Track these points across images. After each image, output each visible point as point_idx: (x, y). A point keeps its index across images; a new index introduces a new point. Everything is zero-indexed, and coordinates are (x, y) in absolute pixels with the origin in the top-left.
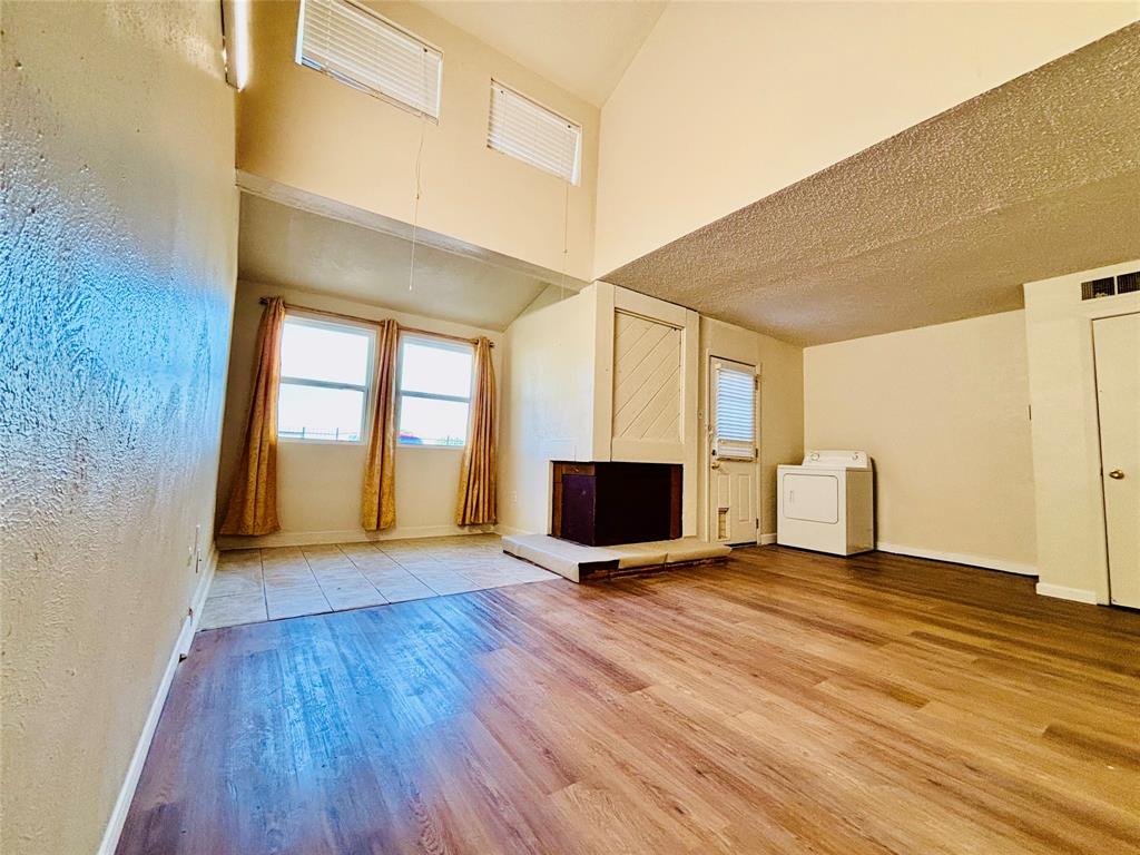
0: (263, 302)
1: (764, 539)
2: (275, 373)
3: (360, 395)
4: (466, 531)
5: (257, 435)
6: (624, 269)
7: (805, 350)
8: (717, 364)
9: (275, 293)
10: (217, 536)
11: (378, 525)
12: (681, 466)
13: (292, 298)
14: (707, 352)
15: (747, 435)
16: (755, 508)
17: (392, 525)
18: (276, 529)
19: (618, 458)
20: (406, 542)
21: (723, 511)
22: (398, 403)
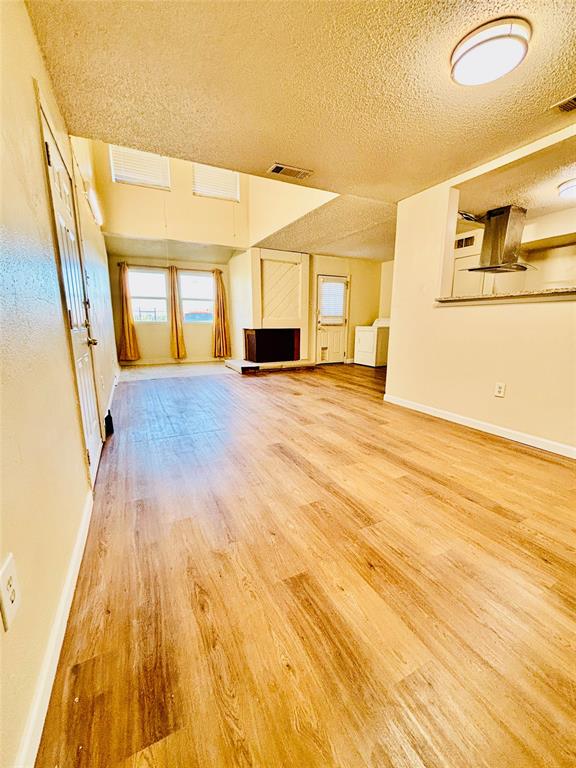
0: (119, 265)
1: (349, 361)
2: (128, 296)
3: (164, 301)
4: (218, 359)
5: (126, 321)
6: (265, 240)
7: (383, 264)
8: (321, 278)
9: (123, 260)
10: (119, 360)
11: (179, 356)
12: (299, 330)
13: (130, 261)
14: (316, 273)
15: (340, 313)
16: (344, 347)
17: (185, 357)
18: (139, 358)
19: (264, 327)
20: (191, 363)
21: (324, 349)
22: (180, 303)
